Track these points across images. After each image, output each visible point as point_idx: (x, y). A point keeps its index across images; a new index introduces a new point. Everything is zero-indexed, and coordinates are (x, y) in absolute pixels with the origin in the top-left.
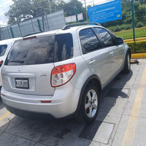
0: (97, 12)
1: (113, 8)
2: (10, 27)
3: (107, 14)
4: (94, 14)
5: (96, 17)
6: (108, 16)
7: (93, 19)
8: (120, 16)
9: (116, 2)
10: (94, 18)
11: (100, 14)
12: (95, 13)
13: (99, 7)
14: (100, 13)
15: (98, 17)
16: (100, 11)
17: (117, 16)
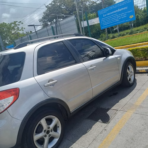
0: (108, 14)
1: (124, 8)
2: (30, 36)
3: (119, 16)
4: (105, 17)
5: (107, 20)
6: (119, 17)
7: (104, 23)
8: (133, 16)
9: (127, 2)
10: (105, 21)
11: (112, 17)
12: (105, 15)
13: (109, 9)
14: (111, 15)
15: (110, 20)
16: (111, 13)
17: (130, 17)
